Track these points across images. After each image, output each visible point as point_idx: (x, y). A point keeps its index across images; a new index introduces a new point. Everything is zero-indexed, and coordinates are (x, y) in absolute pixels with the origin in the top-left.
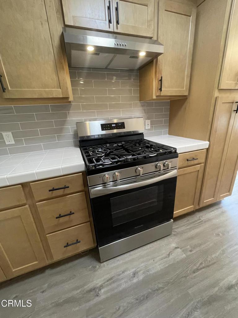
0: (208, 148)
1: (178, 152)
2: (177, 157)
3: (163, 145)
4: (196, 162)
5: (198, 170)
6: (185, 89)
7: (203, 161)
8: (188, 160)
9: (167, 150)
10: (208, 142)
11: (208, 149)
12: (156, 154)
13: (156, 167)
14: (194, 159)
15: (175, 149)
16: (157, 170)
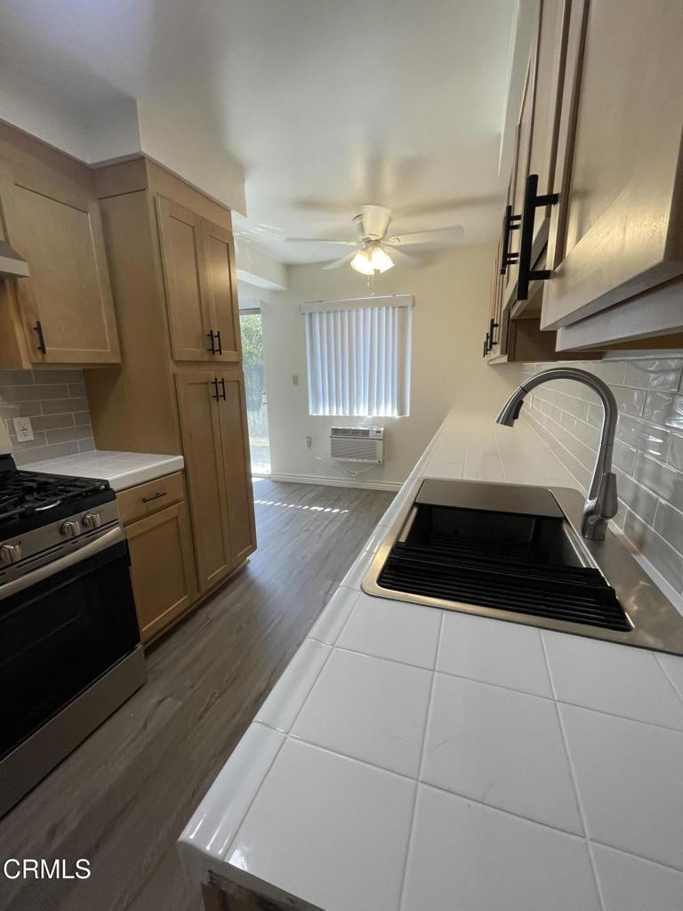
0: (185, 468)
1: (114, 487)
2: (114, 498)
3: (77, 479)
4: (164, 500)
5: (175, 516)
6: (109, 350)
7: (182, 495)
8: (144, 501)
9: (82, 487)
10: (182, 457)
11: (185, 471)
12: (59, 502)
13: (62, 531)
14: (158, 496)
15: (106, 483)
16: (66, 539)
